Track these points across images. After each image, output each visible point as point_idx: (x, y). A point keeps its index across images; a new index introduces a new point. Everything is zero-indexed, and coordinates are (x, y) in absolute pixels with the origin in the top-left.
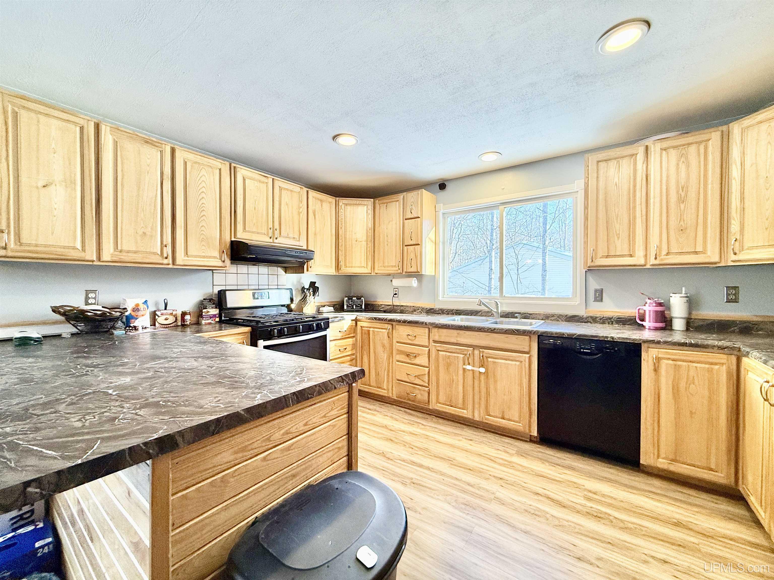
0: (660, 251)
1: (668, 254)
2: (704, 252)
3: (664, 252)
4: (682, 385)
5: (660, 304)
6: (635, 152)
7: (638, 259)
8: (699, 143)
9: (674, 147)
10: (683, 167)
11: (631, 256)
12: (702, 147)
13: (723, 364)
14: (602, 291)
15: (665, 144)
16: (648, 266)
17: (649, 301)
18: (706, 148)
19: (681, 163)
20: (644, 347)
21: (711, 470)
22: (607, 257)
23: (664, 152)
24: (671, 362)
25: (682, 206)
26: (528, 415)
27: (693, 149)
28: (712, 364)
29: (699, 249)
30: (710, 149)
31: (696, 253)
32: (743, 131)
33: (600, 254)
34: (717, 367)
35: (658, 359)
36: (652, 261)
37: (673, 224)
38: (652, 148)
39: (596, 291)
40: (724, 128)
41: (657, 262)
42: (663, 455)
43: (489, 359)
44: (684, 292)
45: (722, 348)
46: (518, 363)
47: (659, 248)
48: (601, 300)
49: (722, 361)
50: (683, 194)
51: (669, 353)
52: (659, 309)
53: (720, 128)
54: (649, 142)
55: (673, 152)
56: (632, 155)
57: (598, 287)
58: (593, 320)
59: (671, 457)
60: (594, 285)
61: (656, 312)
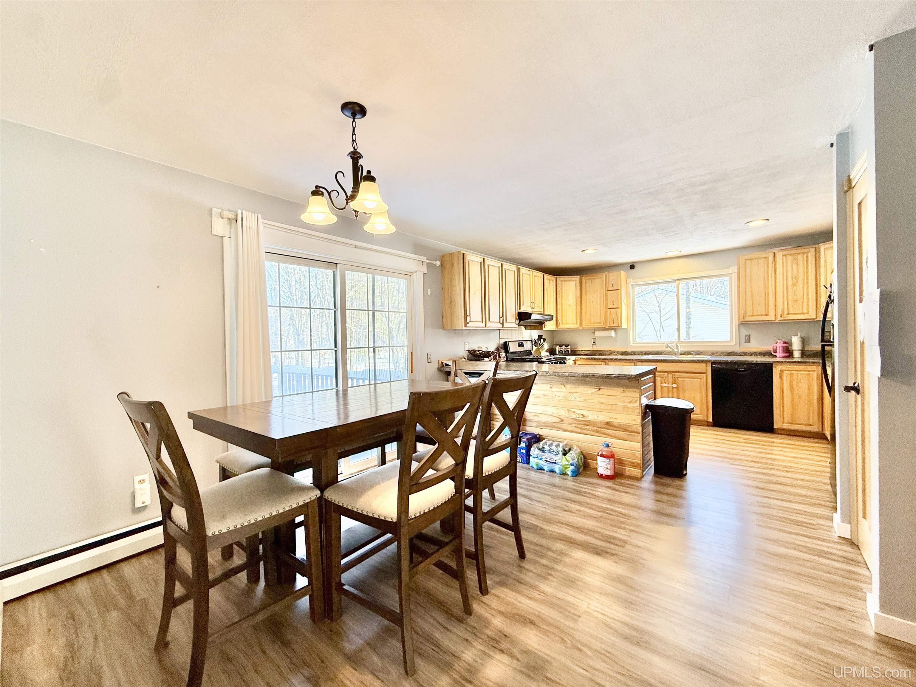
0: (783, 312)
1: (788, 314)
2: (808, 313)
3: (786, 313)
4: (794, 383)
5: (785, 343)
6: (767, 256)
7: (771, 317)
8: (804, 253)
9: (791, 255)
10: (795, 266)
11: (766, 315)
12: (805, 256)
13: (814, 371)
14: (750, 335)
15: (785, 253)
16: (777, 321)
17: (778, 341)
18: (807, 257)
19: (794, 264)
20: (774, 365)
21: (810, 425)
22: (752, 316)
23: (784, 257)
24: (788, 372)
25: (795, 288)
26: (706, 410)
27: (800, 257)
28: (809, 371)
29: (805, 311)
30: (809, 257)
31: (803, 313)
32: (825, 249)
33: (748, 314)
34: (811, 373)
35: (782, 371)
36: (779, 318)
37: (790, 298)
38: (777, 254)
39: (746, 336)
40: (817, 246)
41: (782, 319)
42: (786, 421)
43: (679, 379)
44: (799, 335)
45: (813, 363)
46: (699, 380)
47: (783, 310)
48: (750, 342)
49: (813, 369)
50: (795, 281)
51: (788, 367)
52: (785, 345)
53: (815, 246)
54: (775, 250)
55: (789, 258)
56: (766, 257)
57: (747, 334)
58: (745, 354)
59: (790, 421)
60: (745, 332)
61: (783, 347)
